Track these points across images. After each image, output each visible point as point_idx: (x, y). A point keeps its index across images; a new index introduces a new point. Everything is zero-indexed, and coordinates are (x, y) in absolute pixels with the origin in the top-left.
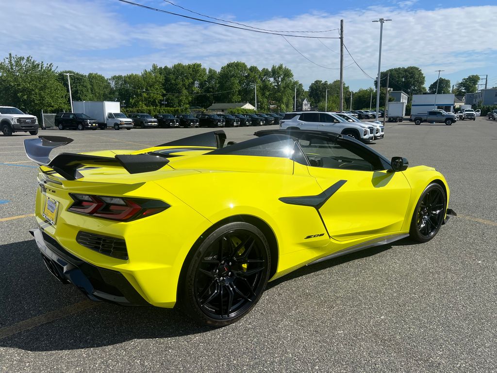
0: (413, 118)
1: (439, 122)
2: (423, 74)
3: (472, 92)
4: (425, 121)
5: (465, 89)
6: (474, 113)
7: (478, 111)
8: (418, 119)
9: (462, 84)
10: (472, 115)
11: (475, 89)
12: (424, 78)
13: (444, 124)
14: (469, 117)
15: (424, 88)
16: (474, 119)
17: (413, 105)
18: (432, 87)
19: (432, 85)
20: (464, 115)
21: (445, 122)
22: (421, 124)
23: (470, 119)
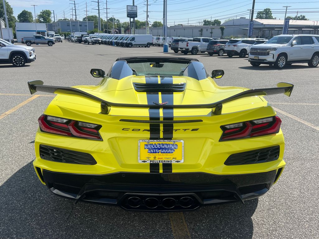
0: (24, 41)
1: (43, 44)
2: (10, 6)
3: (48, 22)
4: (34, 43)
5: (43, 20)
6: (60, 37)
7: (63, 36)
8: (28, 42)
9: (40, 16)
10: (60, 38)
11: (50, 20)
12: (12, 9)
13: (47, 45)
14: (59, 40)
15: (14, 17)
16: (62, 42)
17: (17, 31)
18: (19, 17)
19: (19, 15)
20: (55, 38)
21: (48, 44)
22: (31, 45)
23: (59, 41)
